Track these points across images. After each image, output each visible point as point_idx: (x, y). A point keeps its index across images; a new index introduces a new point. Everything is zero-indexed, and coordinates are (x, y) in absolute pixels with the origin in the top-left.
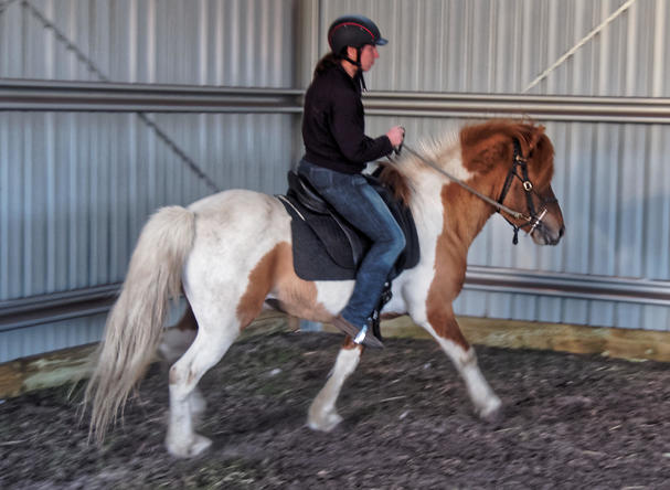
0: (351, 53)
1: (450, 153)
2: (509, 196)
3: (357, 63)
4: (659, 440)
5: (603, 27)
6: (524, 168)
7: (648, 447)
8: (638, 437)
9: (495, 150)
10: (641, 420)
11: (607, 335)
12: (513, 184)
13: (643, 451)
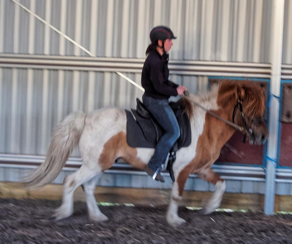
0: (160, 43)
6: (241, 106)
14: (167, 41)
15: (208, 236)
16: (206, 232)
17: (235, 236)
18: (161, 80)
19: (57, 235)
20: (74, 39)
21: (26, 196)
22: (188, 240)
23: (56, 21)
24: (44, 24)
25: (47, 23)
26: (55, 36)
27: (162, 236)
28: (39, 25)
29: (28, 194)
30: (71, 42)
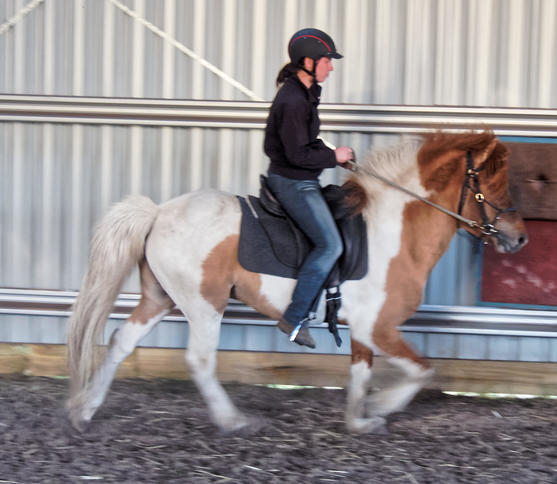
0: (308, 64)
1: (409, 172)
2: (466, 208)
3: (312, 73)
4: (76, 463)
5: (17, 20)
6: (476, 181)
7: (65, 471)
8: (55, 459)
9: (449, 167)
10: (60, 441)
11: (29, 352)
12: (468, 197)
13: (59, 475)
14: (322, 62)
15: (489, 446)
16: (485, 439)
17: (543, 446)
18: (302, 139)
19: (199, 447)
20: (220, 68)
21: (132, 375)
22: (452, 454)
23: (185, 33)
24: (161, 39)
25: (168, 36)
26: (184, 63)
27: (402, 446)
28: (153, 42)
29: (137, 370)
30: (215, 74)
